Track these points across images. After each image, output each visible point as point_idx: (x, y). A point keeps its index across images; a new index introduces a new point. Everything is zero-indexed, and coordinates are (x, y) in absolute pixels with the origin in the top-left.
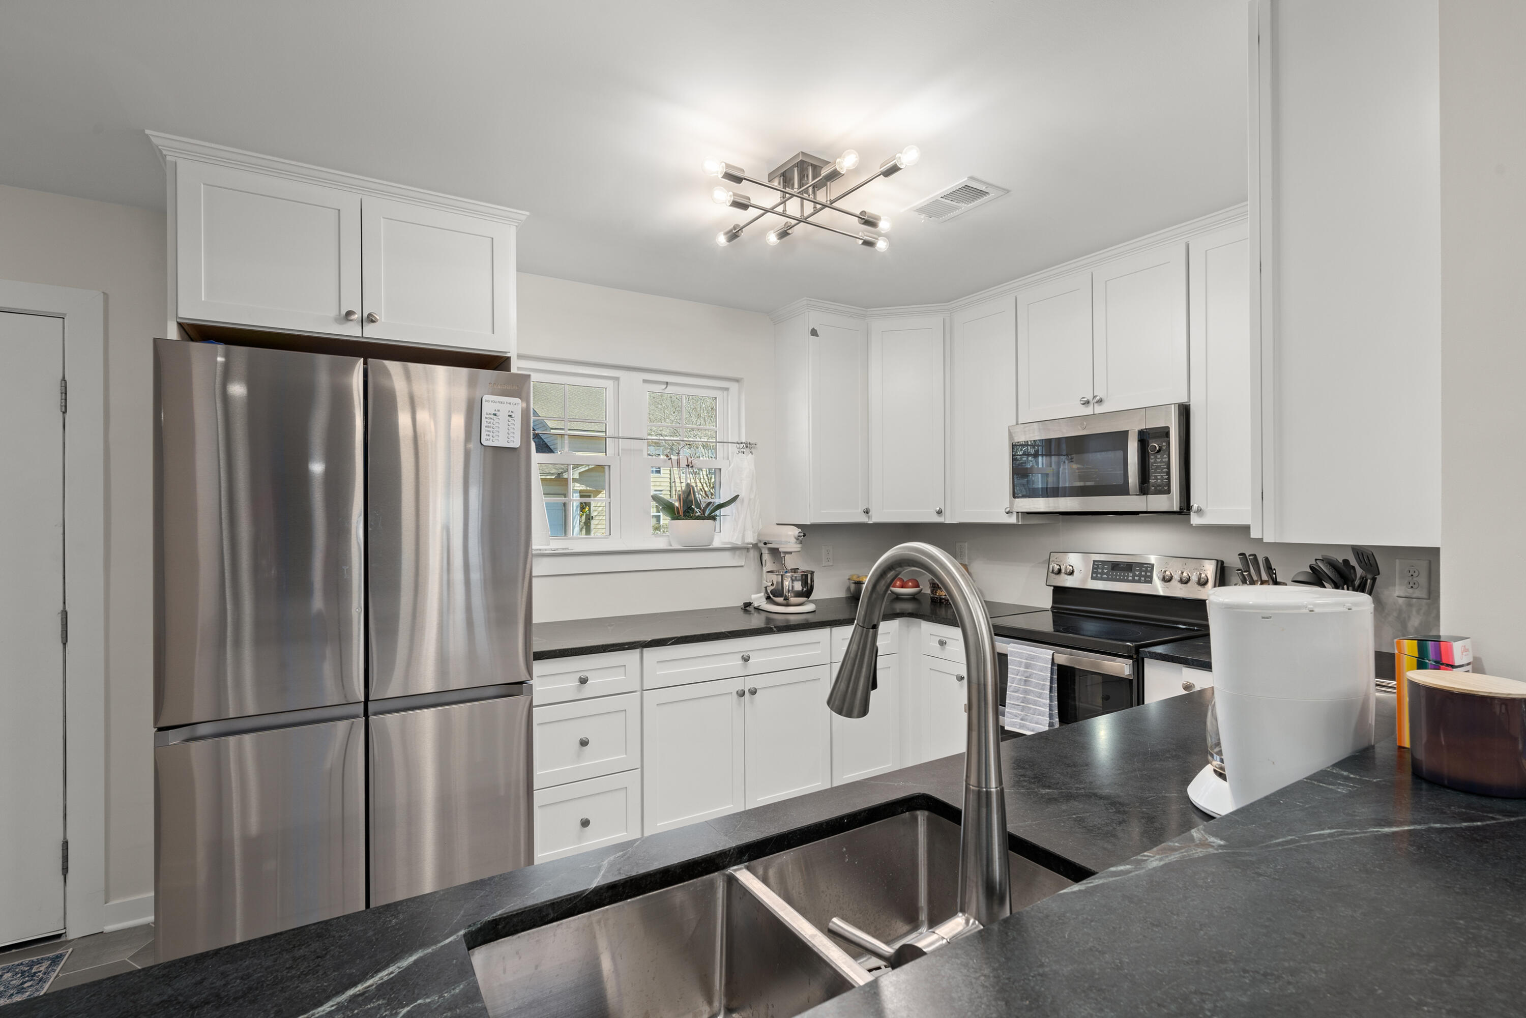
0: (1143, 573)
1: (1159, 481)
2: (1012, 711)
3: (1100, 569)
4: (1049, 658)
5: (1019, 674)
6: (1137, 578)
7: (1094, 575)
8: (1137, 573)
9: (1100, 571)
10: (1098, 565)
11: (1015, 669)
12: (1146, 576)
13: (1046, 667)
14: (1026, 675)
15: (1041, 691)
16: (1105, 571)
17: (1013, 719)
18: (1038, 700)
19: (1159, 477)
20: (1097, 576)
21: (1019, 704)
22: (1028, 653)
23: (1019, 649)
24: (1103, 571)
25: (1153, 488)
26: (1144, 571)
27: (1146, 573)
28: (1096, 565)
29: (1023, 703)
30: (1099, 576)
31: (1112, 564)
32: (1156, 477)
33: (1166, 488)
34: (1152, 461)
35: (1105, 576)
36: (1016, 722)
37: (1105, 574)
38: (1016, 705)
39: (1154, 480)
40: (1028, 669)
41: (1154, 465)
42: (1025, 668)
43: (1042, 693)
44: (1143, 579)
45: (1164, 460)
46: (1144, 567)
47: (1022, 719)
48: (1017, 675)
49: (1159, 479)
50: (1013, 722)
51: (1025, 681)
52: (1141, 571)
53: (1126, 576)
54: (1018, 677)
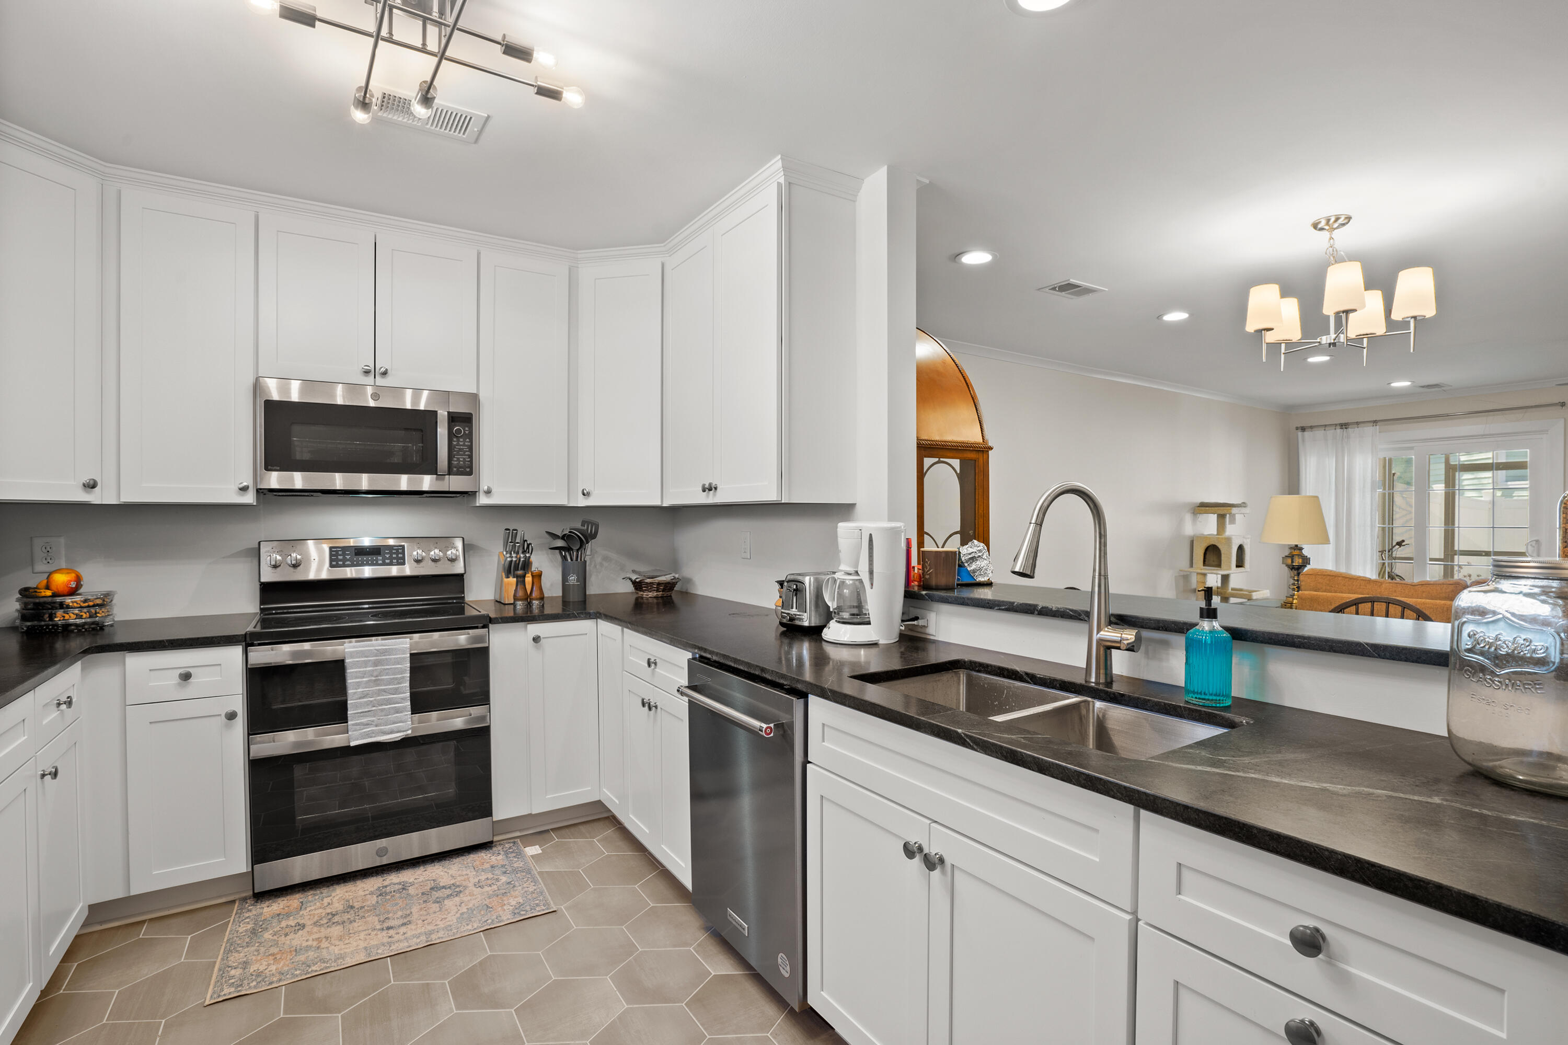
0: (394, 556)
1: (461, 463)
2: (362, 721)
3: (340, 555)
4: (406, 647)
5: (365, 676)
6: (387, 561)
7: (334, 563)
8: (387, 556)
9: (340, 557)
10: (337, 551)
11: (360, 671)
12: (397, 558)
13: (404, 658)
14: (375, 674)
15: (397, 686)
16: (348, 557)
17: (364, 729)
18: (392, 698)
19: (461, 459)
20: (337, 563)
21: (371, 709)
22: (377, 648)
23: (363, 647)
24: (344, 558)
25: (455, 469)
26: (394, 553)
27: (397, 556)
28: (334, 551)
29: (374, 706)
30: (341, 563)
31: (355, 549)
32: (458, 459)
33: (468, 470)
34: (455, 443)
35: (348, 563)
36: (369, 731)
37: (348, 560)
38: (366, 712)
39: (456, 461)
40: (376, 666)
41: (457, 447)
42: (374, 667)
43: (398, 688)
44: (394, 561)
45: (466, 443)
46: (395, 549)
47: (376, 726)
48: (363, 677)
49: (461, 461)
50: (364, 732)
51: (375, 681)
52: (391, 554)
53: (375, 560)
54: (364, 679)
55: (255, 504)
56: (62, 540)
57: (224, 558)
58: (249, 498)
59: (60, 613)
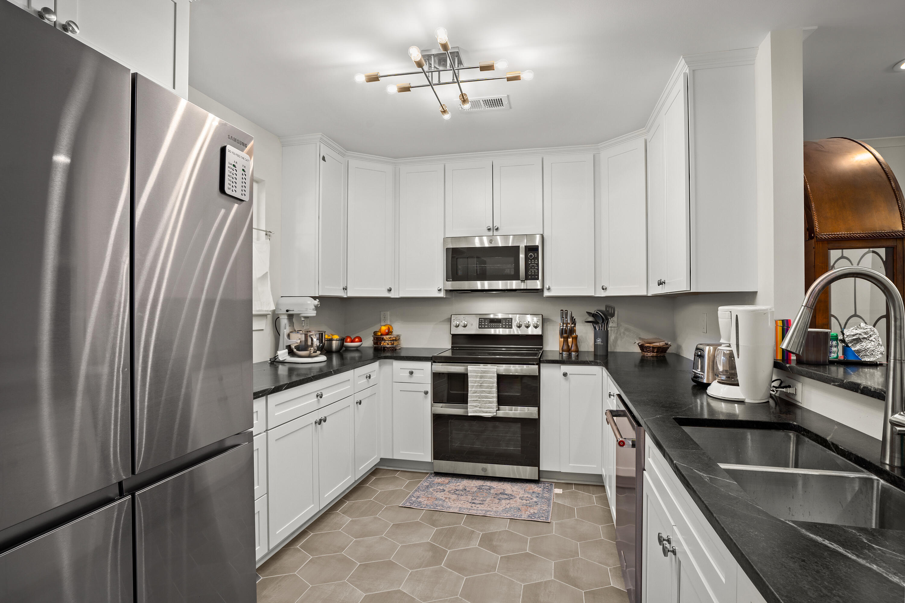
0: (507, 323)
1: (533, 273)
2: (474, 404)
3: (483, 322)
4: (495, 371)
5: (476, 383)
6: (504, 326)
7: (480, 326)
8: (504, 323)
9: (483, 323)
10: (482, 320)
11: (474, 380)
12: (509, 325)
13: (494, 376)
14: (480, 382)
15: (490, 390)
16: (486, 323)
17: (474, 408)
18: (488, 395)
19: (533, 271)
20: (482, 326)
21: (477, 399)
22: (482, 369)
23: (475, 368)
24: (485, 324)
25: (530, 277)
26: (507, 322)
27: (509, 323)
28: (480, 320)
29: (479, 398)
30: (483, 326)
31: (490, 319)
32: (531, 271)
33: (536, 277)
34: (530, 263)
35: (486, 326)
36: (476, 410)
37: (486, 325)
38: (475, 400)
39: (530, 272)
40: (481, 379)
41: (531, 265)
42: (480, 379)
43: (491, 391)
44: (507, 326)
45: (535, 262)
46: (507, 320)
47: (480, 408)
48: (475, 383)
49: (533, 272)
50: (475, 410)
51: (480, 386)
52: (506, 322)
53: (498, 325)
54: (475, 384)
55: (445, 297)
56: (388, 313)
57: (440, 322)
58: (442, 295)
59: (383, 342)
